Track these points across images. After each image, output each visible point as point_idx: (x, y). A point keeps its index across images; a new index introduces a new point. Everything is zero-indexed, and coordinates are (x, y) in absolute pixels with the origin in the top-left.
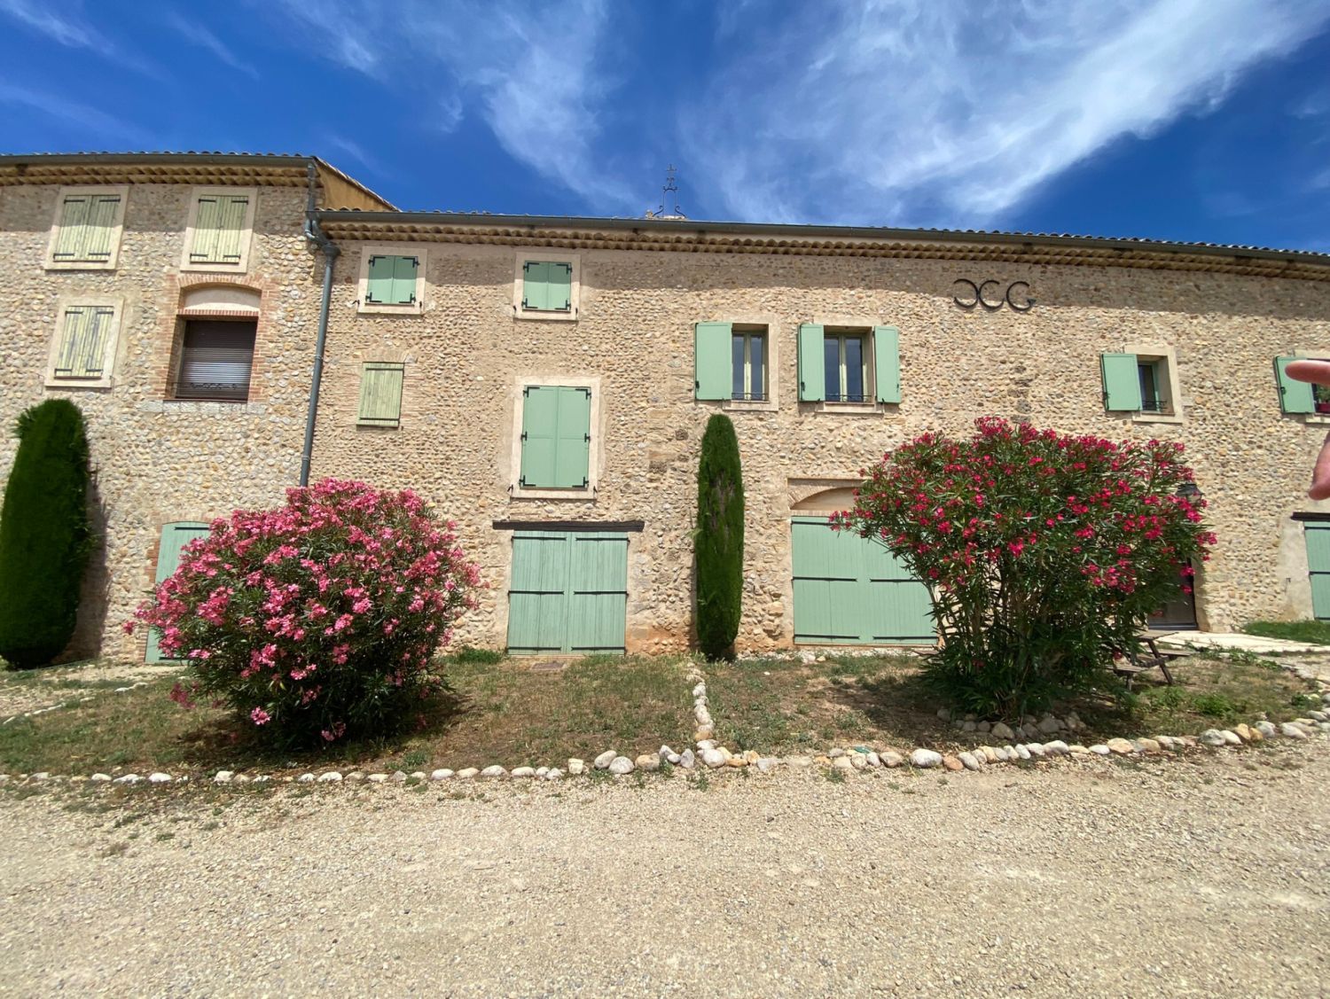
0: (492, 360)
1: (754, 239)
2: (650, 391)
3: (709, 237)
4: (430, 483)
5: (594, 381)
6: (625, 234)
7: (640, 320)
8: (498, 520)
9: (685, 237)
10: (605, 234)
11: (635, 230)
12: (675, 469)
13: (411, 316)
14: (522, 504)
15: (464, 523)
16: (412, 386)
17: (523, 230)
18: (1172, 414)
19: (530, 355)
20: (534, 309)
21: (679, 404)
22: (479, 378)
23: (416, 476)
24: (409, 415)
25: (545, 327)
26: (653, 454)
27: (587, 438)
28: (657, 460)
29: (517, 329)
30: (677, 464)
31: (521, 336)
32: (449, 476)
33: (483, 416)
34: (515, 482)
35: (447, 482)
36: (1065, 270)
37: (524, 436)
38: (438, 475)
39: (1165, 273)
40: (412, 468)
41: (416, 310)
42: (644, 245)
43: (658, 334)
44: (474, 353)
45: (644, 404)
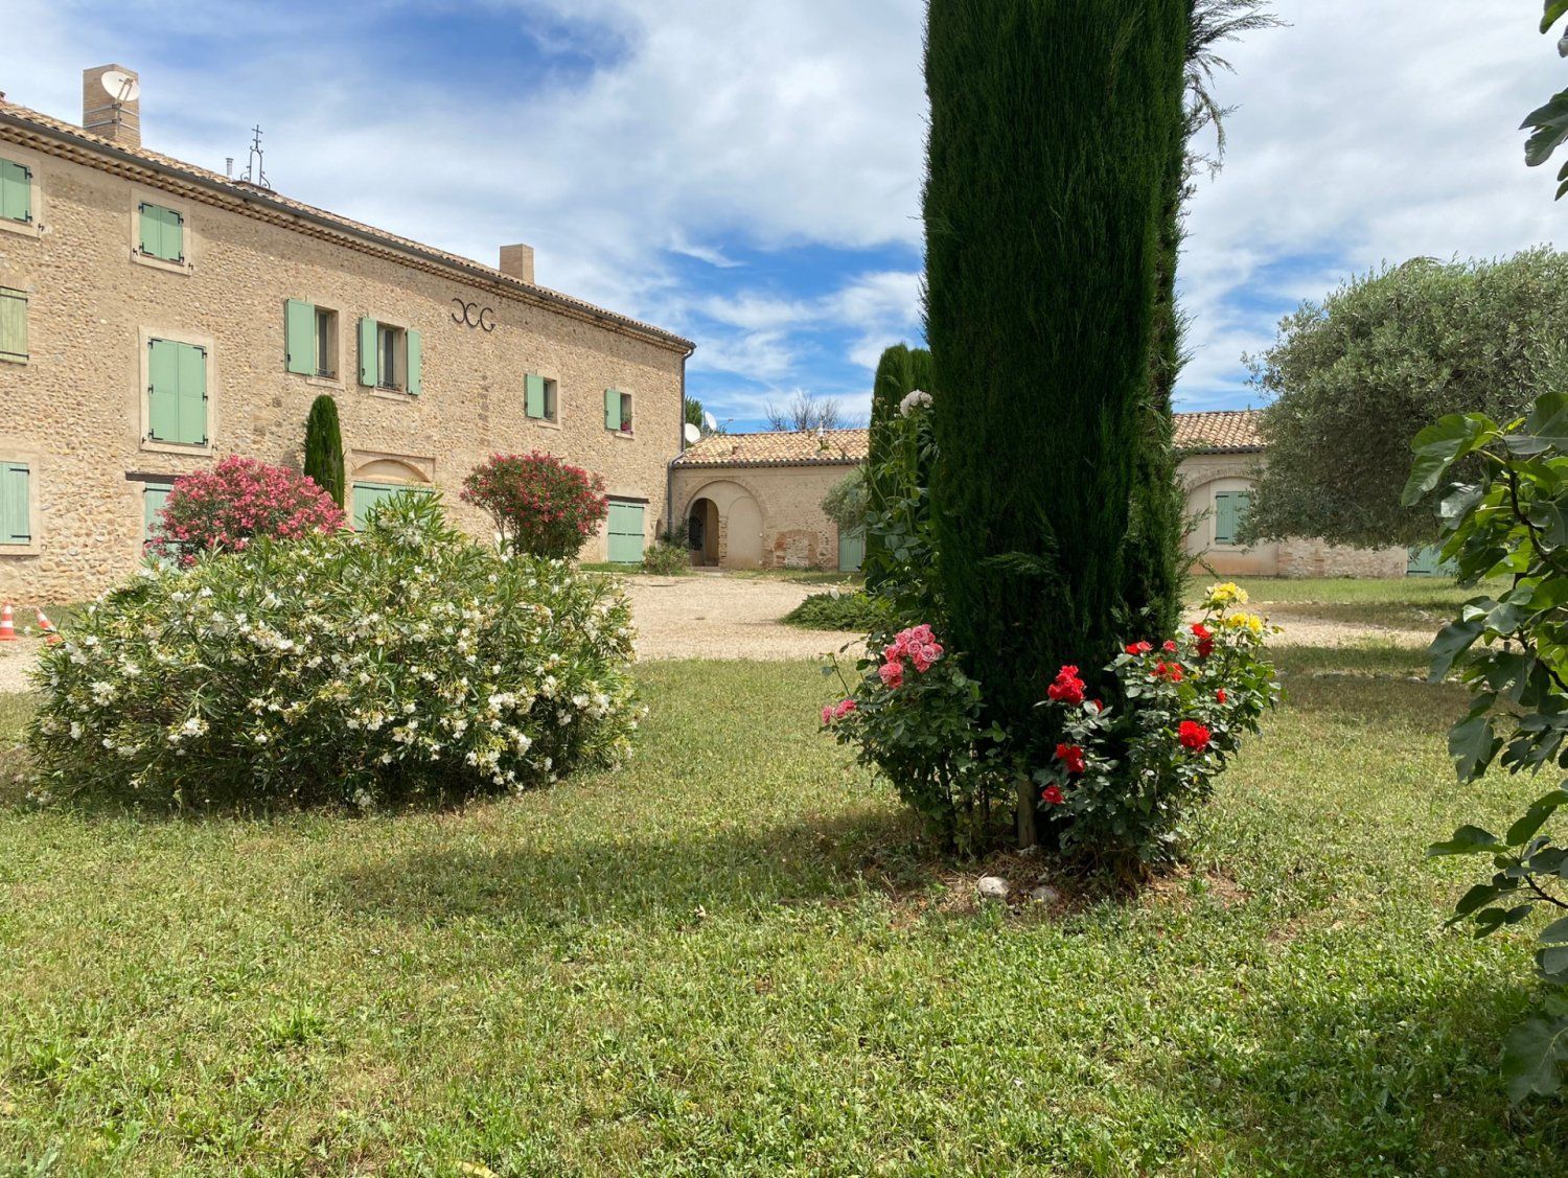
0: (114, 303)
1: (334, 233)
2: (252, 356)
3: (302, 222)
4: (63, 428)
5: (207, 342)
6: (238, 201)
7: (242, 285)
8: (129, 471)
9: (284, 217)
10: (221, 196)
11: (245, 200)
12: (272, 433)
13: (27, 237)
14: (152, 456)
15: (98, 472)
16: (35, 319)
17: (149, 173)
18: (555, 422)
19: (147, 303)
20: (149, 255)
21: (274, 373)
22: (103, 321)
23: (50, 420)
24: (37, 353)
25: (159, 275)
26: (257, 418)
27: (205, 397)
28: (259, 424)
29: (135, 274)
30: (274, 429)
31: (139, 282)
32: (81, 422)
33: (109, 363)
34: (145, 435)
35: (80, 429)
36: (511, 303)
37: (151, 389)
38: (71, 420)
39: (561, 317)
40: (45, 411)
41: (33, 232)
42: (248, 213)
43: (256, 302)
44: (95, 292)
45: (247, 369)
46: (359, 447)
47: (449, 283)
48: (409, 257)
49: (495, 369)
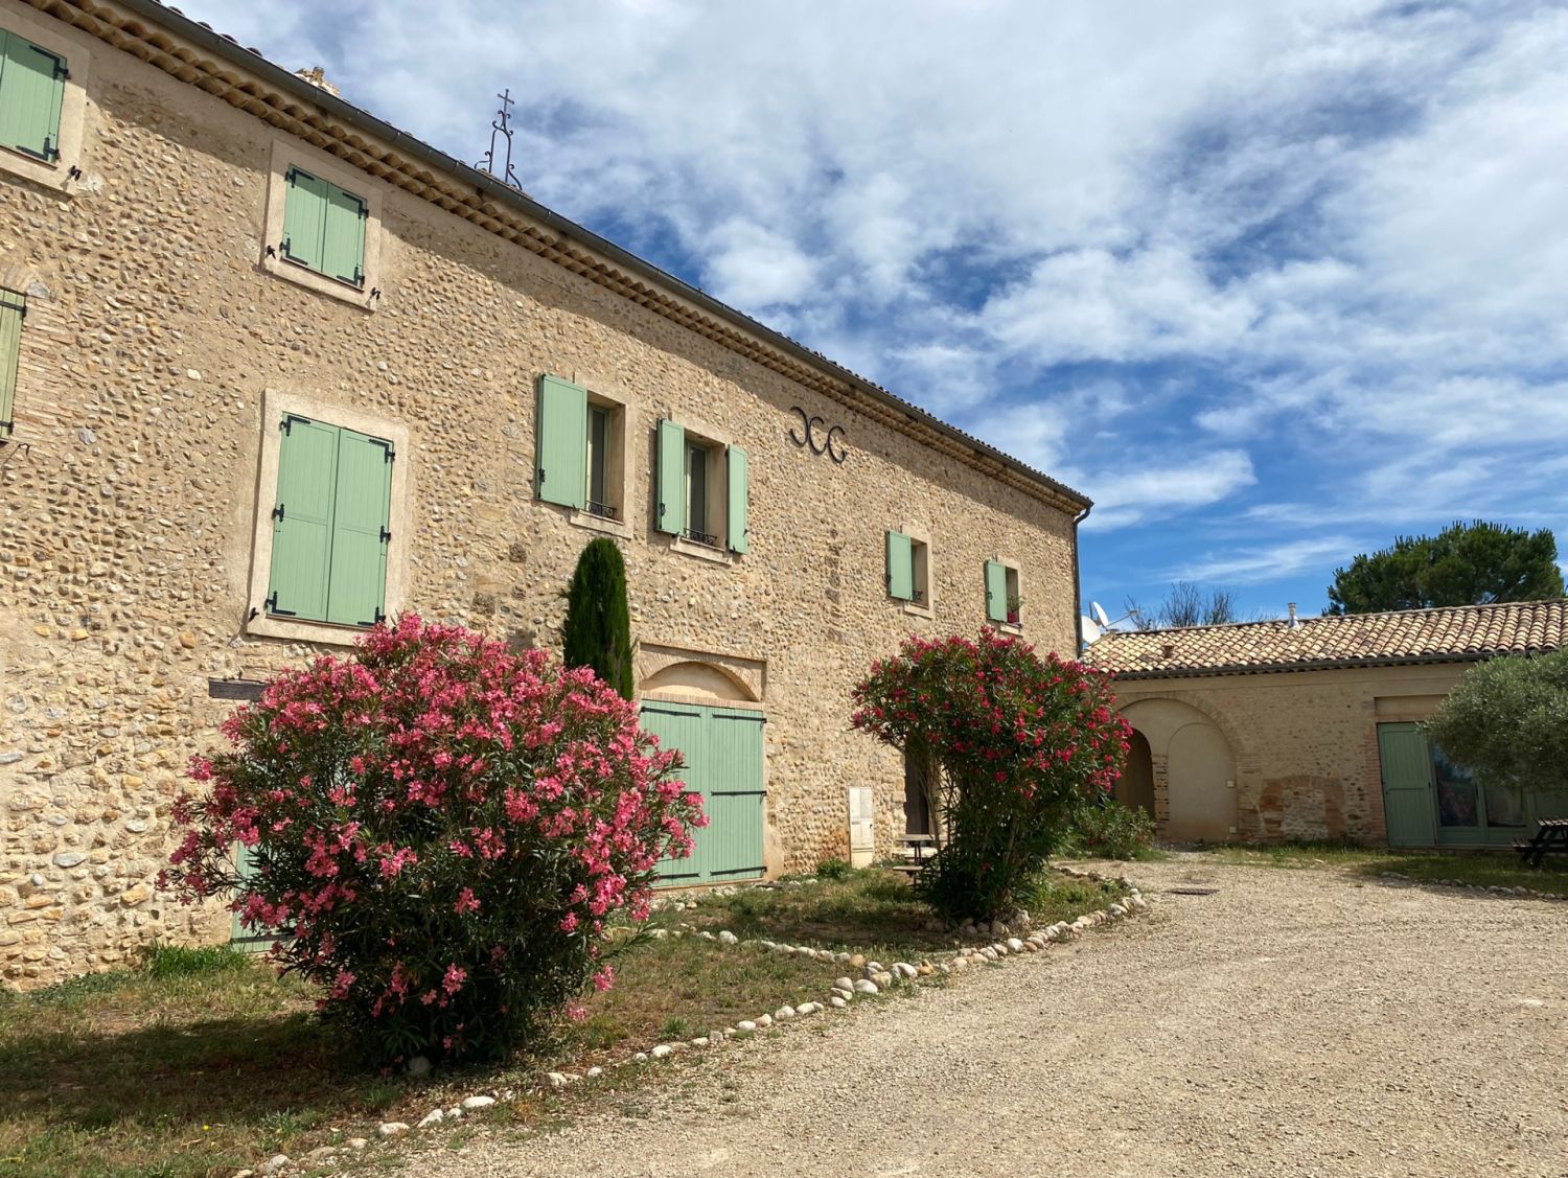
0: (219, 343)
1: (623, 273)
2: (477, 468)
3: (572, 246)
4: (76, 582)
5: (397, 432)
6: (466, 192)
7: (465, 341)
8: (218, 677)
9: (543, 232)
10: (438, 178)
11: (480, 192)
12: (507, 610)
13: (44, 189)
14: (271, 648)
15: (150, 679)
16: (42, 353)
18: (926, 606)
19: (288, 351)
20: (299, 264)
21: (515, 501)
22: (192, 373)
23: (48, 565)
24: (36, 420)
25: (315, 302)
26: (481, 580)
27: (386, 536)
28: (484, 590)
29: (268, 294)
30: (511, 602)
31: (275, 310)
32: (119, 572)
33: (197, 456)
34: (257, 603)
35: (117, 588)
36: (870, 424)
37: (278, 513)
38: (98, 567)
39: (929, 451)
40: (38, 543)
41: (52, 178)
42: (482, 218)
43: (489, 375)
44: (182, 316)
45: (467, 490)
46: (653, 640)
47: (787, 382)
48: (733, 330)
49: (847, 522)
